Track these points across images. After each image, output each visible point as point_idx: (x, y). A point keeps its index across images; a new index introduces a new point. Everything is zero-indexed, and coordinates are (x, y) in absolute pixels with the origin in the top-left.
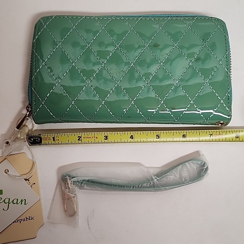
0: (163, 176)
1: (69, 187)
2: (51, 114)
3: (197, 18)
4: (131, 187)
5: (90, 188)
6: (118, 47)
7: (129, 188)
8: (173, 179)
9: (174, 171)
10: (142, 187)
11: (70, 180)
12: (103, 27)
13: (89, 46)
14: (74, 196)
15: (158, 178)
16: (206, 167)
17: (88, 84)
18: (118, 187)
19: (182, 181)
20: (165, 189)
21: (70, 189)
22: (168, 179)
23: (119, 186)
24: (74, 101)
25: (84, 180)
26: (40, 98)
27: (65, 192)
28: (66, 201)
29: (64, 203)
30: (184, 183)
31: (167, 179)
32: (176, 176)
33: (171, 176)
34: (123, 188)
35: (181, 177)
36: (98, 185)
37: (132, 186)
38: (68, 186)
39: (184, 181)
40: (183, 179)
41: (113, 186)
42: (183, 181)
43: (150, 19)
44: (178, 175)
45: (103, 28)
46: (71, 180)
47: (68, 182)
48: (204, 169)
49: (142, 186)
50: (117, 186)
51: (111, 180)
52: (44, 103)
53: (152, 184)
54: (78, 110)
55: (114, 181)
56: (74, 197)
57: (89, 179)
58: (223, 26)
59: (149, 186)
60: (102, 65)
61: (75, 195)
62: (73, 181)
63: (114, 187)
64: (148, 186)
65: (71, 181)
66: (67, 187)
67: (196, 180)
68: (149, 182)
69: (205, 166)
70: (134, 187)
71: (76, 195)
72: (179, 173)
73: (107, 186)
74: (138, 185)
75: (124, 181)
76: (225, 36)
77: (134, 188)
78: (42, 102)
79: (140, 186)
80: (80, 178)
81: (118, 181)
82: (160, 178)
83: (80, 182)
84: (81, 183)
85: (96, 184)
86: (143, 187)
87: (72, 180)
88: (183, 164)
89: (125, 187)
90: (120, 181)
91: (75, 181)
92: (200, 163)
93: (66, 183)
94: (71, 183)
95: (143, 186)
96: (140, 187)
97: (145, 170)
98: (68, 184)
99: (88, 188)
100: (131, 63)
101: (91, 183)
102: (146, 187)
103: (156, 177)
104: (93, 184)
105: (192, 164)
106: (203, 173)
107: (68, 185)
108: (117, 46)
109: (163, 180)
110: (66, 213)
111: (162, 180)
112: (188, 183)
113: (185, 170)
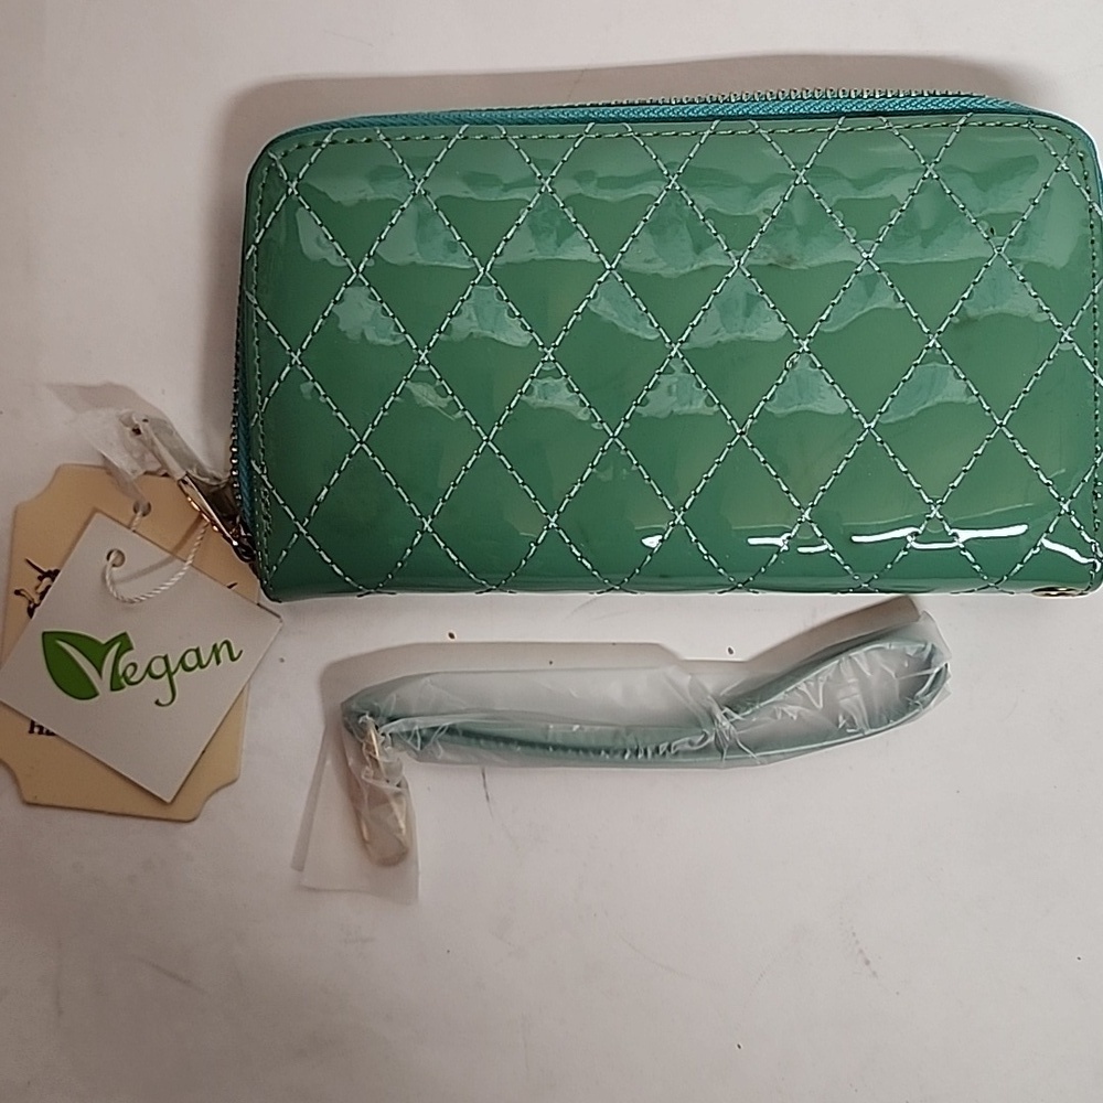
0: (757, 707)
1: (376, 760)
2: (335, 572)
3: (964, 125)
4: (625, 752)
5: (457, 758)
6: (611, 269)
7: (618, 757)
8: (799, 716)
9: (804, 685)
10: (673, 752)
11: (377, 728)
12: (546, 179)
13: (485, 271)
14: (398, 789)
15: (737, 717)
16: (937, 670)
17: (487, 440)
18: (574, 753)
19: (838, 724)
20: (764, 759)
21: (381, 765)
22: (779, 716)
23: (576, 749)
24: (430, 520)
25: (435, 729)
26: (286, 508)
27: (362, 780)
28: (365, 810)
29: (357, 814)
30: (842, 733)
31: (774, 716)
32: (811, 707)
33: (790, 707)
34: (592, 755)
35: (831, 709)
36: (493, 744)
37: (631, 750)
38: (370, 757)
39: (844, 726)
40: (841, 718)
41: (551, 749)
42: (840, 726)
43: (753, 132)
44: (818, 703)
45: (542, 185)
46: (382, 730)
47: (371, 740)
48: (928, 676)
49: (669, 748)
50: (570, 751)
51: (543, 725)
52: (305, 528)
53: (711, 739)
54: (448, 554)
55: (555, 731)
56: (397, 795)
57: (454, 725)
58: (1081, 159)
59: (702, 746)
60: (546, 354)
61: (398, 786)
62: (390, 734)
63: (555, 753)
64: (695, 748)
65: (383, 734)
66: (368, 758)
67: (895, 720)
68: (700, 731)
69: (935, 667)
70: (637, 753)
71: (403, 784)
72: (823, 694)
73: (528, 749)
74: (654, 747)
75: (598, 728)
76: (1090, 210)
77: (640, 756)
78: (298, 523)
79: (661, 747)
80: (417, 720)
81: (571, 728)
82: (744, 717)
83: (418, 734)
84: (423, 739)
85: (482, 742)
86: (677, 753)
87: (387, 729)
88: (843, 657)
89: (600, 753)
90: (580, 728)
91: (397, 735)
92: (914, 651)
93: (364, 745)
94: (383, 743)
95: (675, 747)
96: (661, 752)
97: (685, 680)
98: (370, 747)
99: (449, 757)
100: (670, 343)
101: (464, 740)
102: (686, 753)
103: (727, 710)
104: (473, 741)
105: (876, 656)
106: (925, 694)
107: (371, 753)
108: (608, 266)
109: (755, 724)
110: (366, 849)
111: (754, 720)
112: (861, 735)
113: (851, 681)
